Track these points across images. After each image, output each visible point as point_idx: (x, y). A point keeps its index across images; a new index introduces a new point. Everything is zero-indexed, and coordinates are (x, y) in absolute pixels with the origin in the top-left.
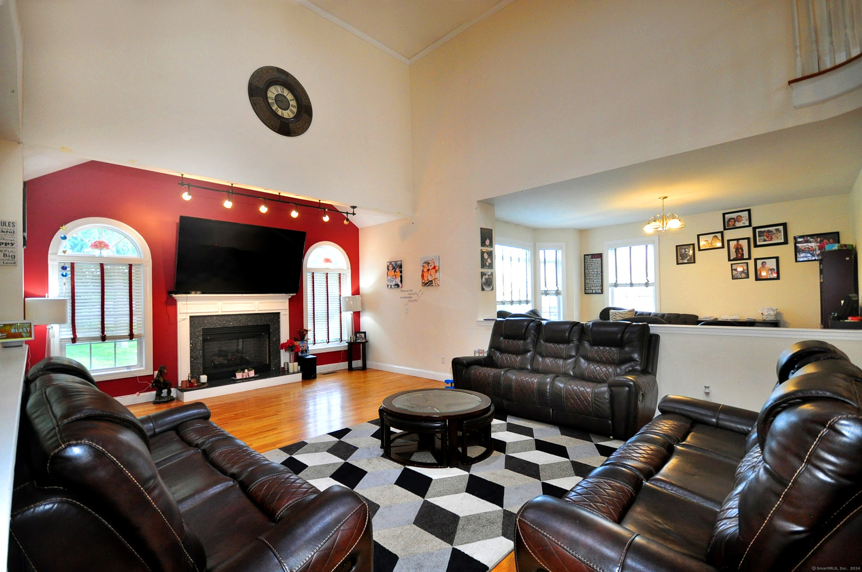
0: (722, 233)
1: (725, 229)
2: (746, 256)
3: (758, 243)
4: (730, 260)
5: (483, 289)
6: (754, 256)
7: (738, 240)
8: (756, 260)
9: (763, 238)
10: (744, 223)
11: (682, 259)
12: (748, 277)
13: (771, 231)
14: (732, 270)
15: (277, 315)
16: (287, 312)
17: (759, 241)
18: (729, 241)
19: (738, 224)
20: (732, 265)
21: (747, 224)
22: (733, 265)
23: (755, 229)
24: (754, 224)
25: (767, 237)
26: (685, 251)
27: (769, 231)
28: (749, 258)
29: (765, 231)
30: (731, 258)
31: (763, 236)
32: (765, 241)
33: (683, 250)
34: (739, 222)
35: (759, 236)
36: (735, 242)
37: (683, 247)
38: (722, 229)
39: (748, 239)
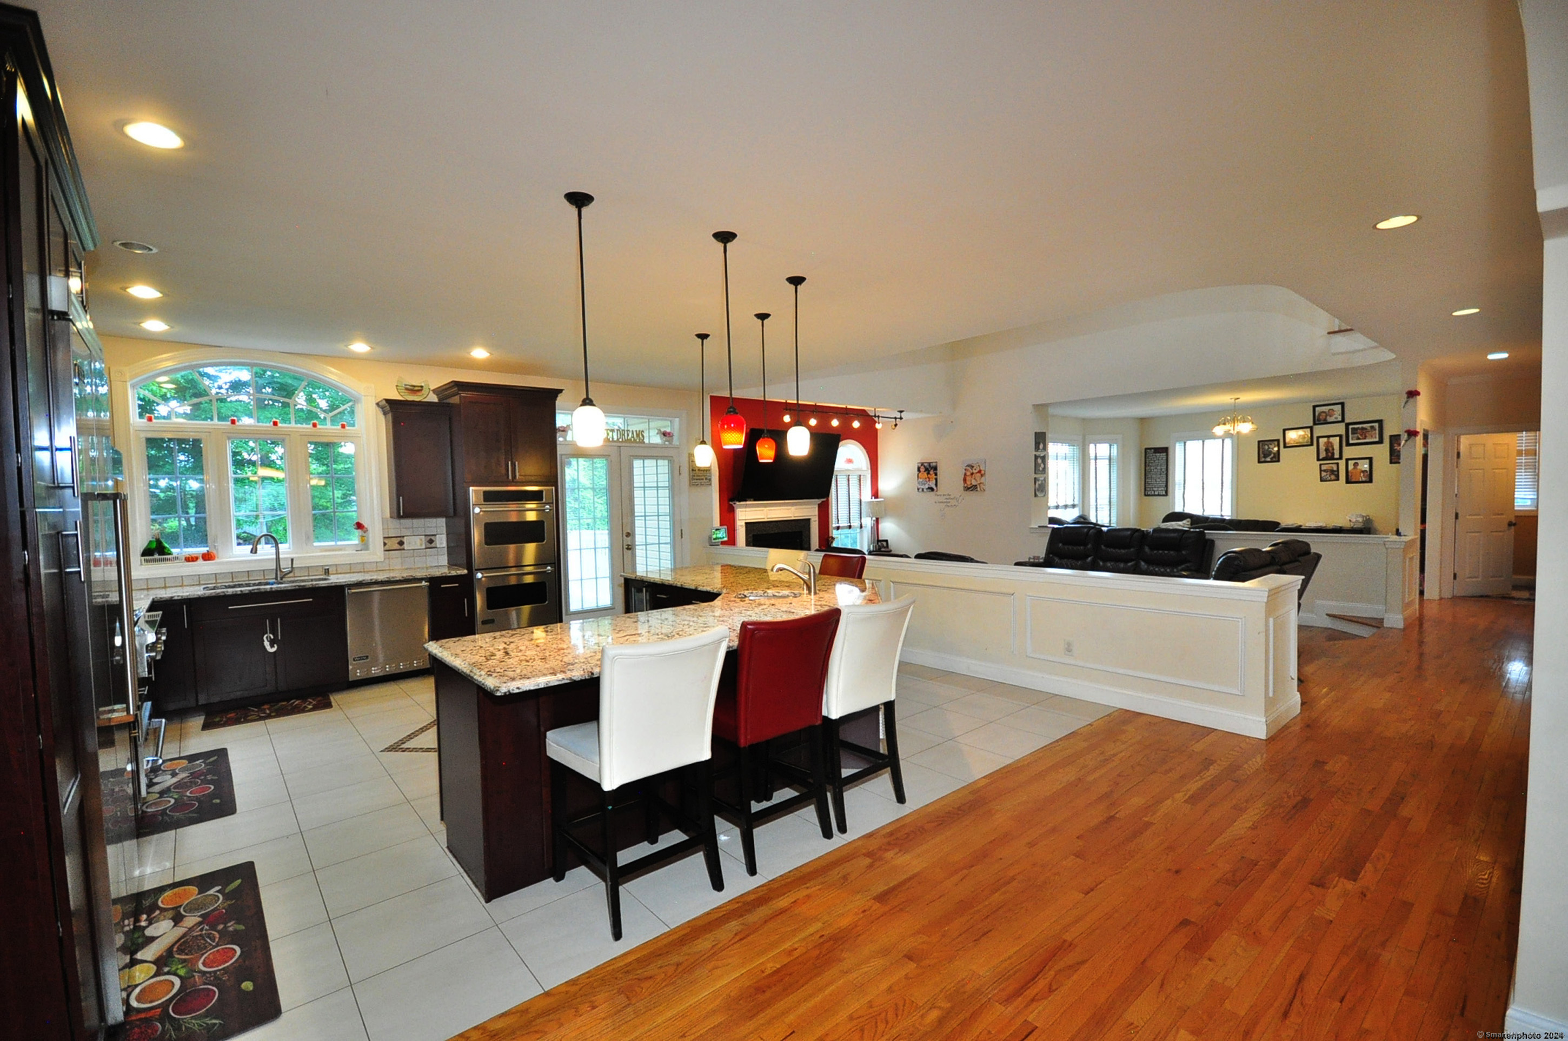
0: (1311, 428)
1: (1315, 424)
2: (1337, 456)
3: (1351, 442)
4: (1318, 459)
5: (1036, 495)
6: (1345, 456)
7: (1329, 437)
8: (1347, 460)
9: (1356, 435)
10: (1336, 418)
11: (1265, 457)
12: (1337, 479)
13: (1365, 429)
14: (1321, 471)
15: (807, 522)
16: (817, 519)
17: (1352, 439)
18: (1318, 438)
19: (1330, 419)
20: (1321, 465)
21: (1340, 419)
22: (1322, 466)
23: (1347, 425)
24: (1347, 421)
25: (1361, 435)
26: (1269, 448)
27: (1363, 429)
28: (1341, 458)
29: (1358, 428)
30: (1321, 457)
31: (1356, 433)
32: (1358, 439)
33: (1266, 447)
34: (1330, 416)
35: (1352, 434)
36: (1325, 439)
37: (1266, 443)
38: (1311, 424)
39: (1340, 436)
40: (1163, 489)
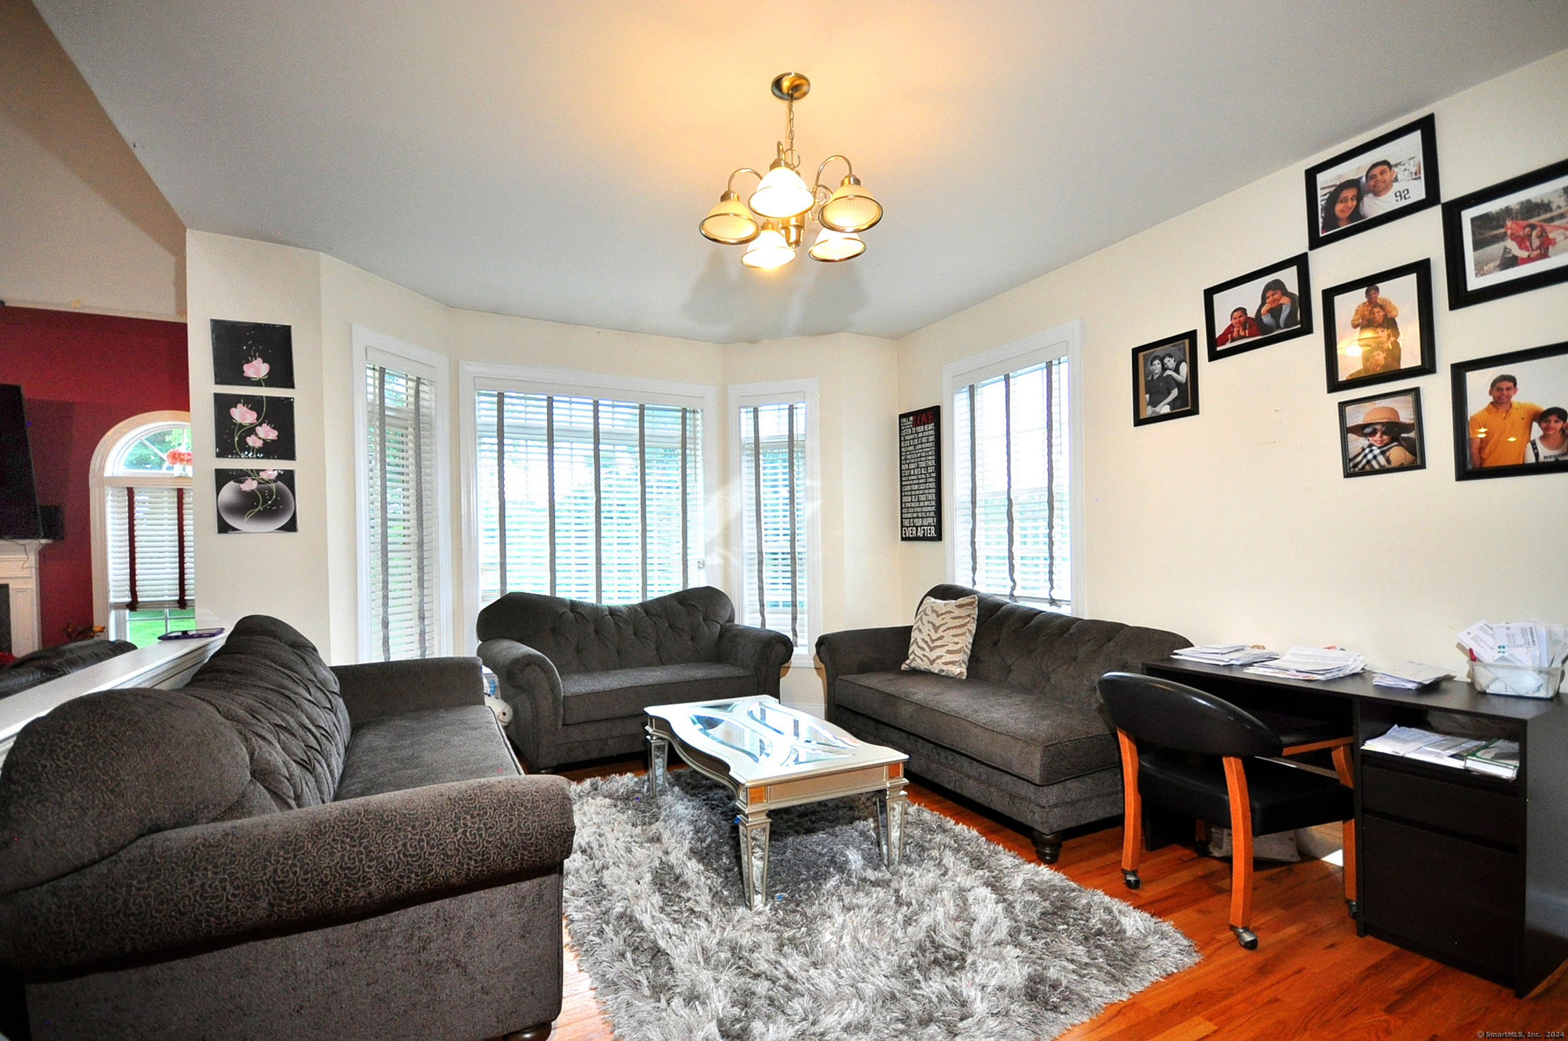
0: (1301, 262)
1: (1316, 242)
2: (1411, 357)
3: (1474, 283)
4: (1334, 385)
5: (224, 528)
6: (1446, 358)
7: (1370, 282)
8: (1460, 371)
9: (1496, 250)
10: (1401, 195)
11: (1154, 403)
12: (1417, 461)
13: (1544, 207)
14: (1345, 431)
17: (1480, 272)
18: (1329, 295)
19: (1374, 206)
20: (1342, 405)
21: (1418, 192)
22: (1349, 409)
23: (1452, 212)
24: (1450, 191)
25: (1522, 241)
26: (1164, 369)
27: (1530, 209)
28: (1428, 367)
29: (1507, 211)
30: (1342, 377)
31: (1501, 238)
32: (1510, 262)
33: (1157, 366)
34: (1377, 194)
35: (1477, 245)
36: (1360, 295)
37: (1159, 351)
38: (1300, 244)
39: (1422, 269)
40: (930, 520)
